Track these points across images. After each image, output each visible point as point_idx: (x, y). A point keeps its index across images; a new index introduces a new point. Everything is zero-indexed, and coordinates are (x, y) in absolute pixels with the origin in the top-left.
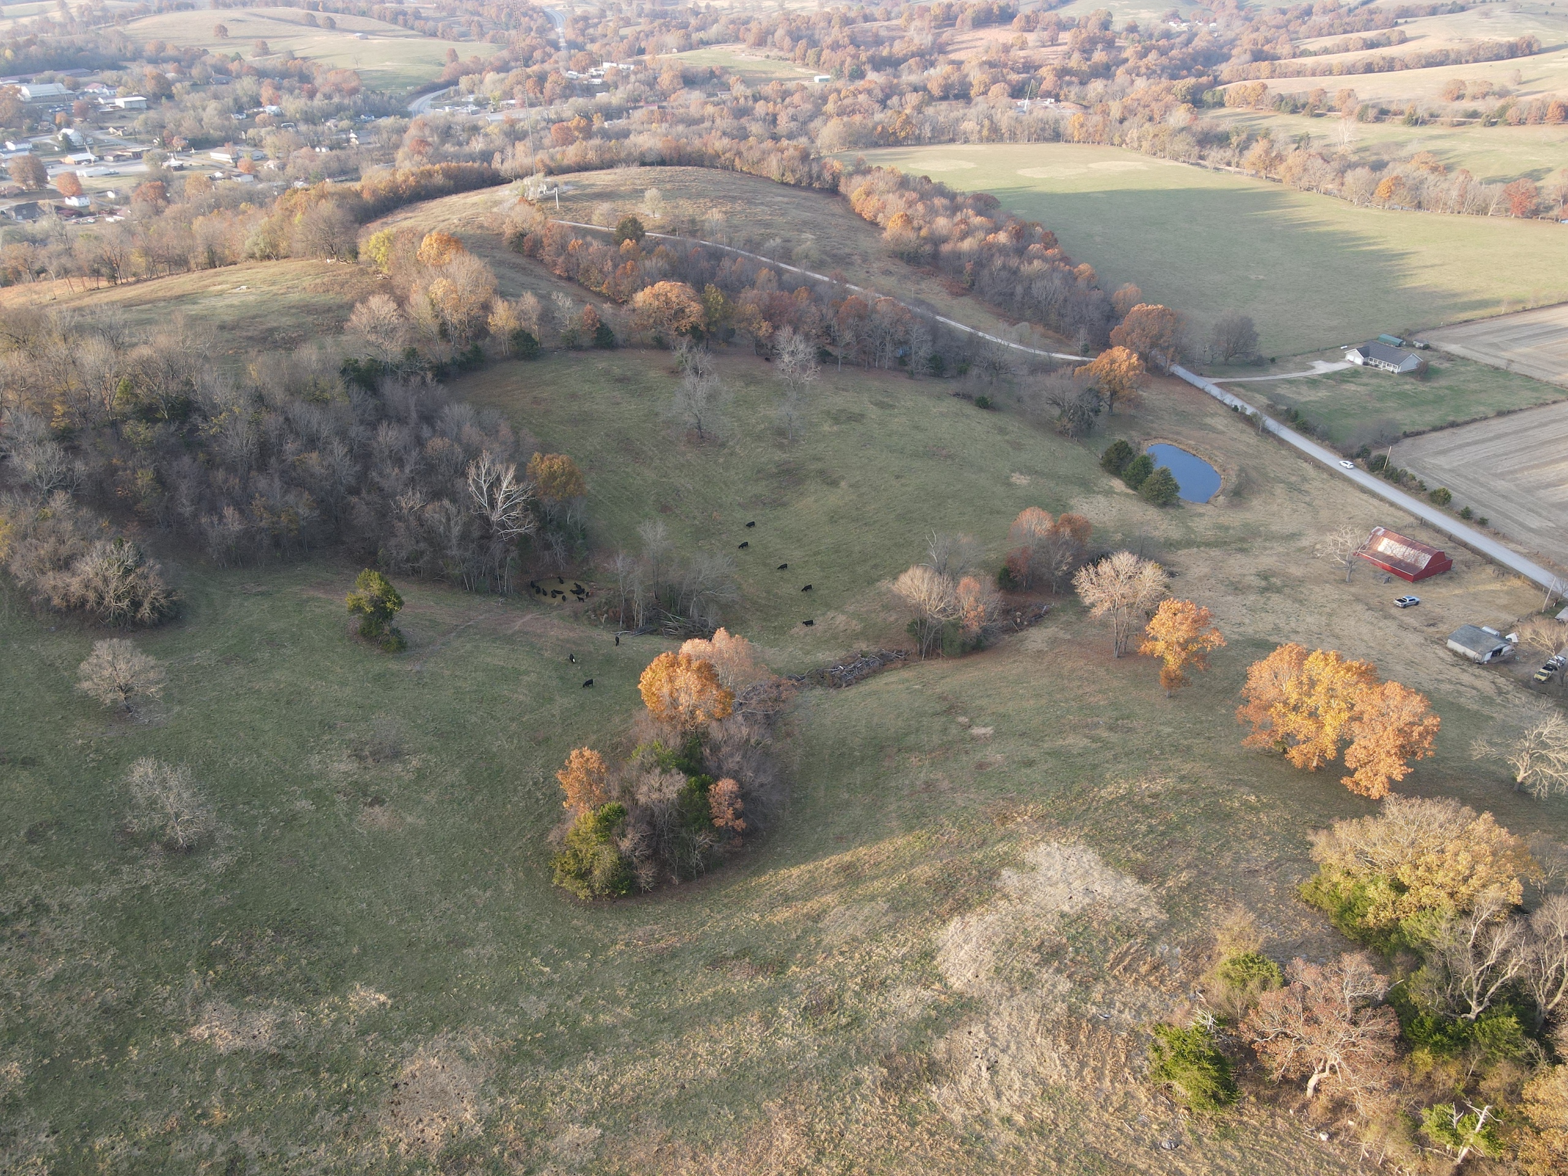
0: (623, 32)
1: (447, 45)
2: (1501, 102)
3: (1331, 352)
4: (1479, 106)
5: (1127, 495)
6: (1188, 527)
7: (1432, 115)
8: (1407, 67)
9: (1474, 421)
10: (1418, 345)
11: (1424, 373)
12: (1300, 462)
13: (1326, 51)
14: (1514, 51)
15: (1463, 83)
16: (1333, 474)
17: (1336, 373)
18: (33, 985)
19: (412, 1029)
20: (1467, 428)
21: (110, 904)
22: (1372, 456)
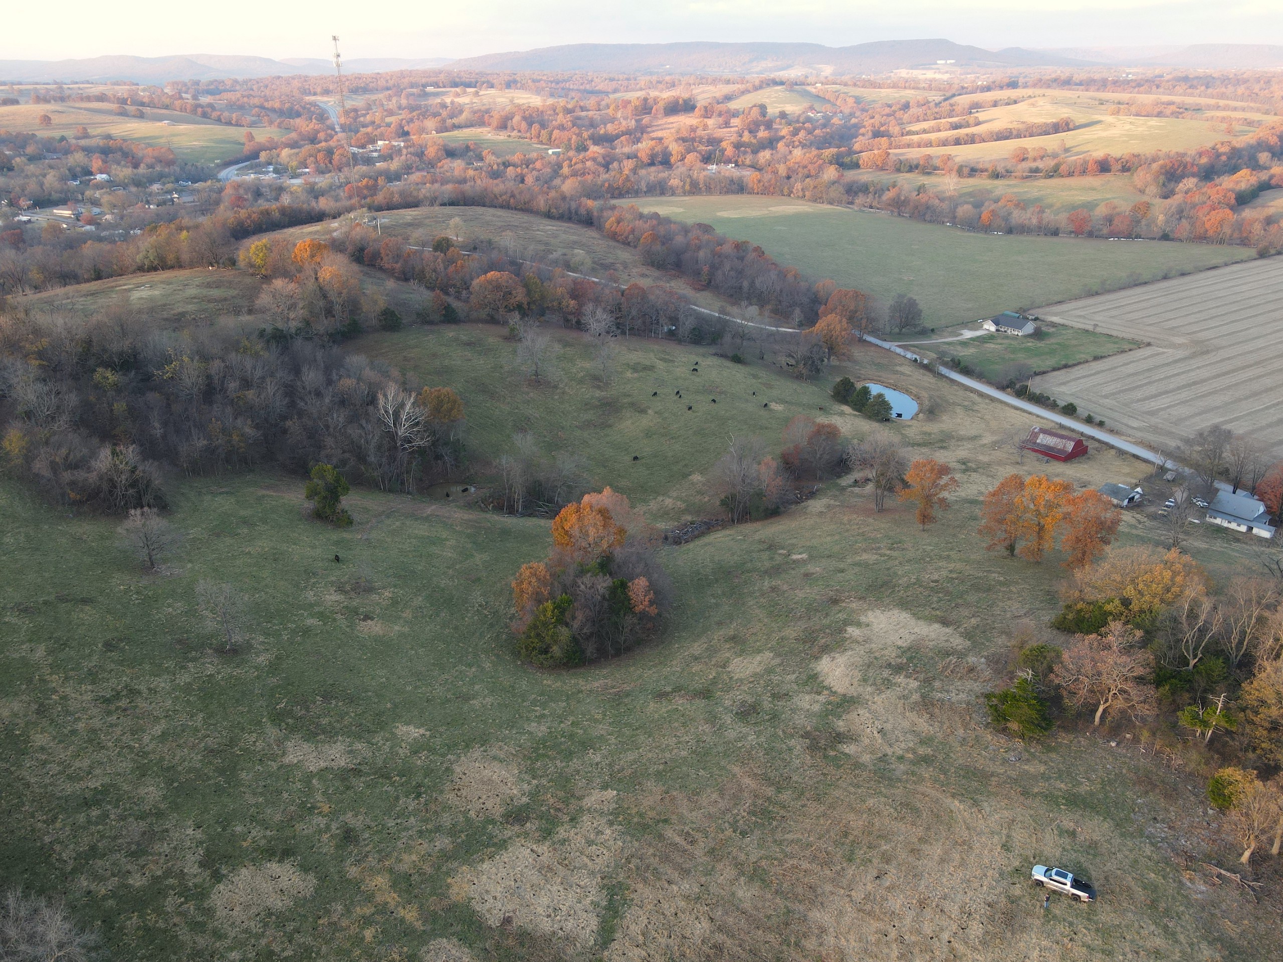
0: (388, 120)
1: (243, 131)
3: (973, 324)
4: (1040, 164)
5: (855, 415)
6: (902, 434)
7: (1007, 171)
8: (984, 141)
9: (1079, 363)
10: (1030, 317)
11: (1038, 334)
12: (968, 393)
13: (925, 131)
14: (1057, 128)
15: (1026, 149)
16: (993, 399)
17: (978, 337)
18: (146, 739)
19: (451, 747)
20: (1076, 368)
21: (187, 689)
22: (1018, 386)
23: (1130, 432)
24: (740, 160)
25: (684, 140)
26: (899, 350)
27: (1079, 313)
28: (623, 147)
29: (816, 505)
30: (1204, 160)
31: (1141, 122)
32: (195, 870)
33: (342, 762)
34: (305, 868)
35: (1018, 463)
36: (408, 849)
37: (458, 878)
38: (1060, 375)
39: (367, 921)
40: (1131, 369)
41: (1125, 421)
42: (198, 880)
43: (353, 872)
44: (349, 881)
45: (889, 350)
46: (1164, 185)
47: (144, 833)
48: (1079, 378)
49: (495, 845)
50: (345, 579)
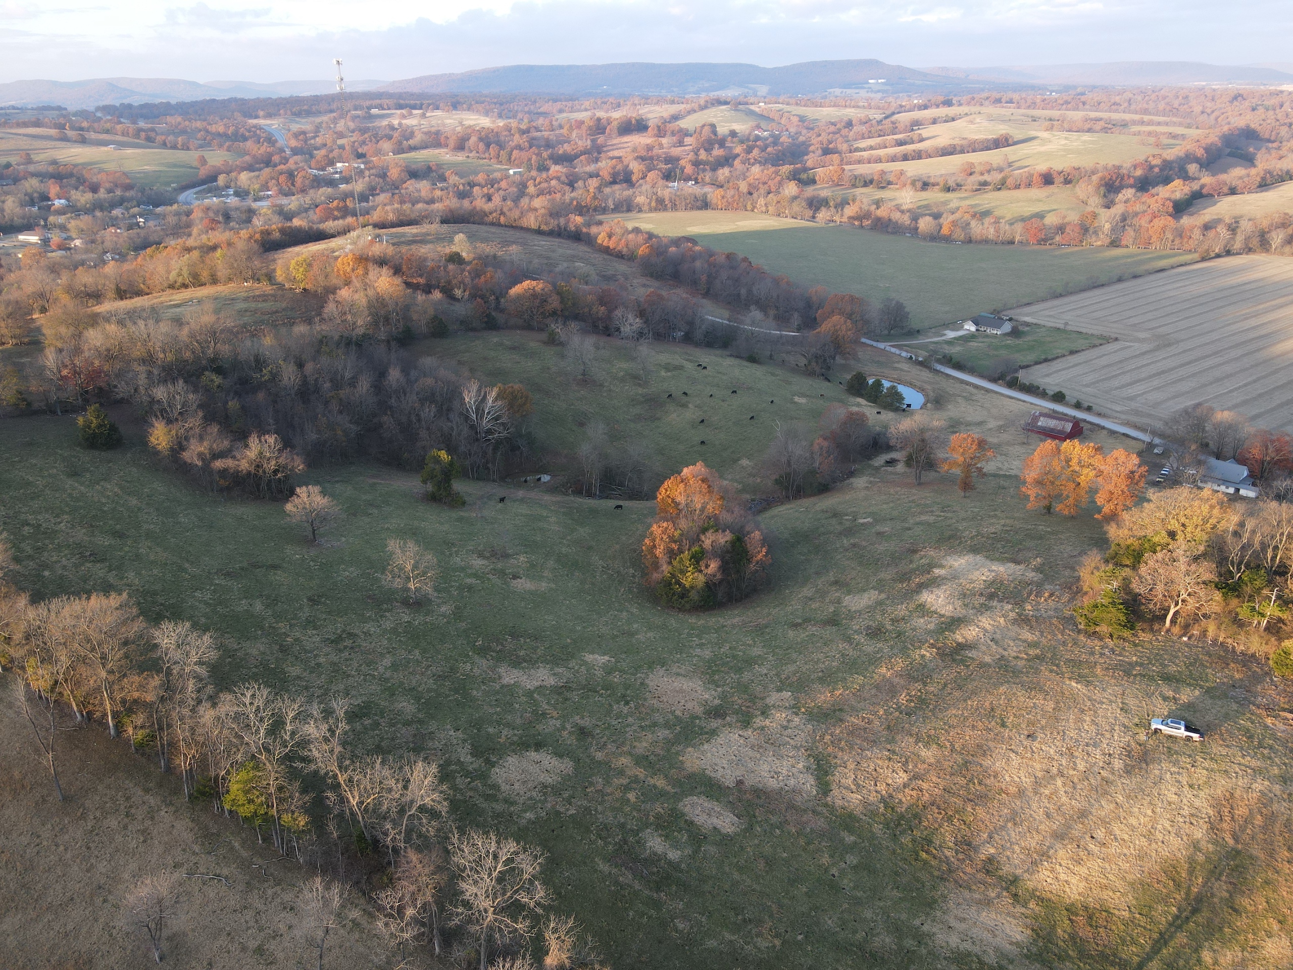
1: (193, 154)
2: (1002, 175)
3: (954, 325)
4: (987, 177)
5: (871, 406)
7: (958, 185)
8: (930, 157)
9: (1057, 358)
10: (1005, 318)
11: (1015, 333)
12: (964, 385)
13: (871, 148)
14: (997, 144)
15: (973, 164)
16: (988, 391)
17: (961, 337)
18: (381, 669)
19: (637, 669)
20: (1055, 362)
21: (394, 631)
22: (1008, 378)
23: (1118, 415)
24: (699, 177)
25: (643, 159)
26: (893, 350)
27: (1047, 313)
28: (583, 167)
29: (860, 482)
30: (1139, 173)
31: (1075, 137)
32: (469, 759)
33: (551, 681)
34: (559, 755)
35: (1024, 443)
36: (638, 739)
37: (687, 756)
38: (1043, 368)
39: (627, 788)
40: (1104, 361)
41: (1109, 406)
42: (475, 766)
43: (599, 756)
44: (599, 763)
45: (884, 350)
46: (1105, 196)
47: (415, 736)
48: (1060, 370)
49: (707, 733)
50: (481, 548)
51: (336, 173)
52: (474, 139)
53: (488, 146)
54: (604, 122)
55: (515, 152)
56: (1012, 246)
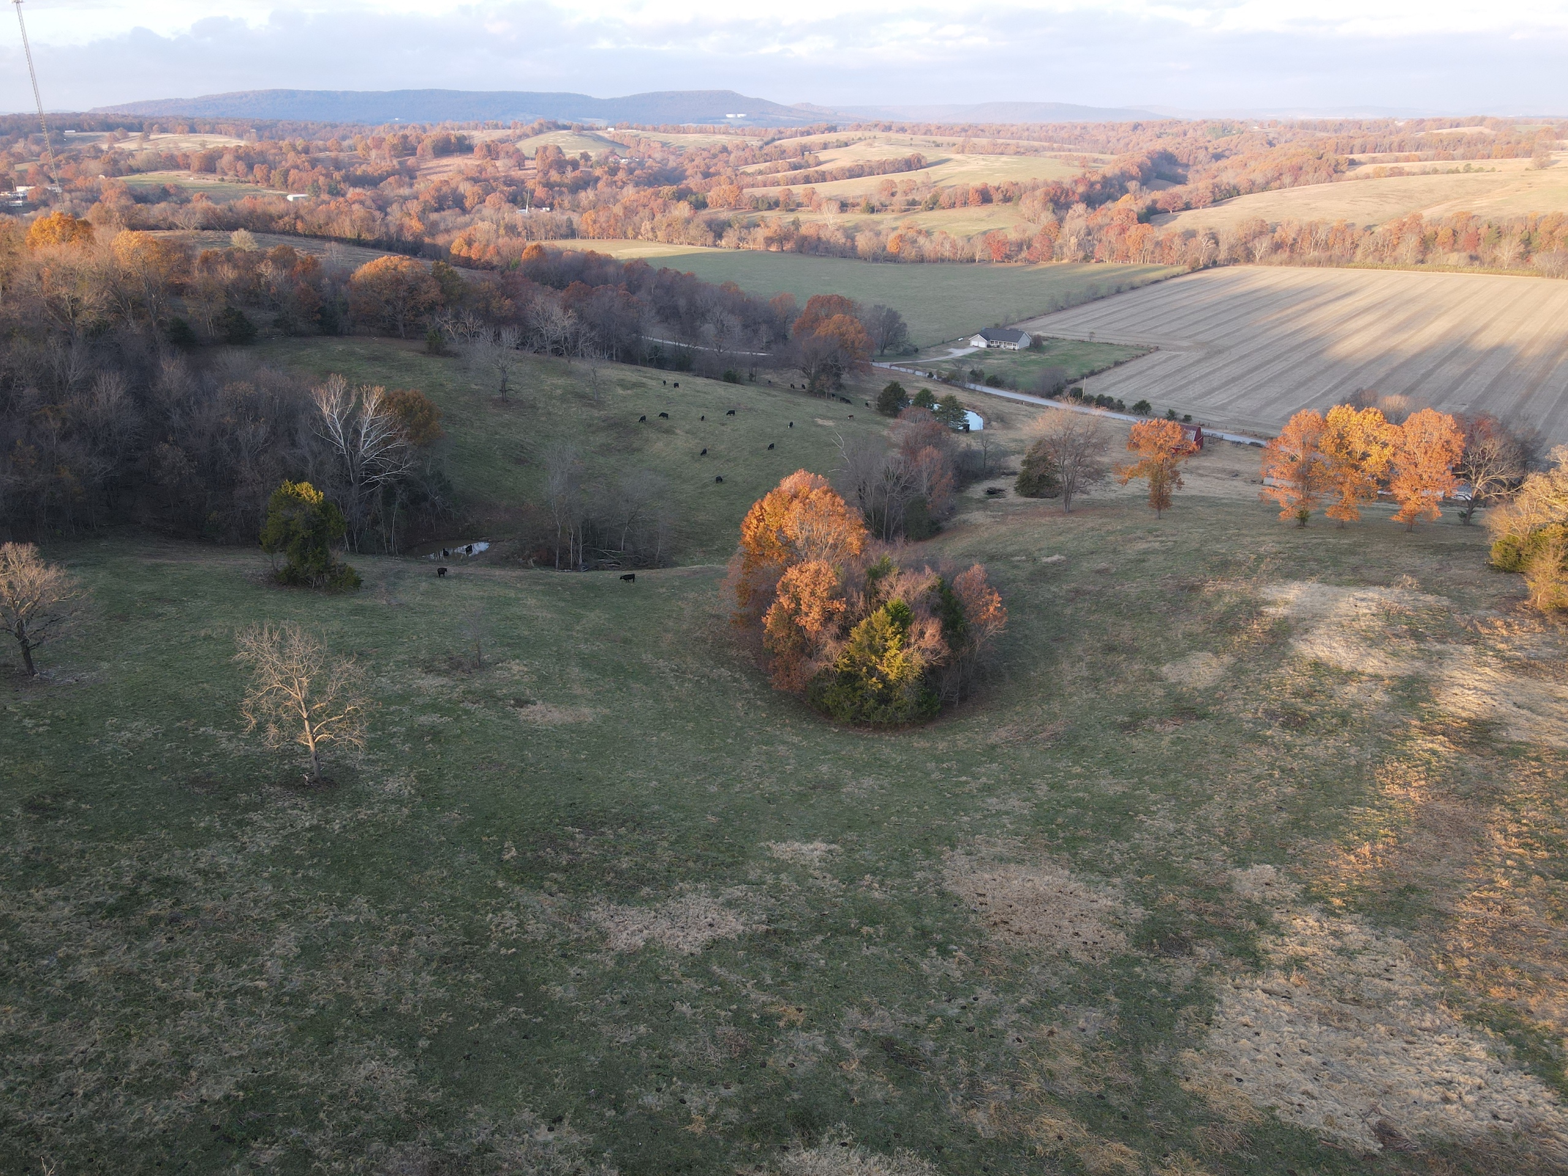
2: (931, 193)
3: (956, 342)
4: (913, 197)
9: (1103, 370)
11: (1036, 347)
15: (890, 185)
17: (970, 354)
22: (1068, 392)
23: (1223, 425)
24: (556, 202)
25: (475, 180)
26: (900, 369)
27: (1058, 326)
28: (394, 189)
29: (977, 517)
30: (1082, 188)
31: (992, 159)
33: (733, 924)
37: (1197, 1077)
41: (1205, 416)
43: (983, 1122)
45: (887, 368)
46: (1054, 212)
49: (1187, 1000)
50: (423, 655)
51: (18, 198)
52: (227, 158)
53: (251, 167)
54: (412, 139)
55: (293, 172)
56: (974, 265)
